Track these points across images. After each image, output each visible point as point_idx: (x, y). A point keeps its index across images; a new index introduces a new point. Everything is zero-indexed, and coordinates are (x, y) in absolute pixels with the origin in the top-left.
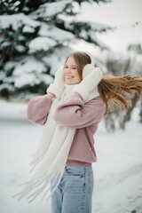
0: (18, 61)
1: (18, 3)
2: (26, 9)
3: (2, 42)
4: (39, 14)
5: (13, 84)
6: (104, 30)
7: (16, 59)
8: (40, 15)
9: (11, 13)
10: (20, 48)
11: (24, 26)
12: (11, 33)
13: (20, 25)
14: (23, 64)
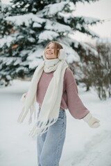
0: (30, 49)
1: (28, 5)
2: (34, 10)
3: (18, 36)
4: (44, 13)
5: (27, 66)
6: (95, 23)
7: (28, 47)
8: (46, 14)
9: (23, 13)
10: (32, 40)
11: (33, 22)
12: (24, 29)
13: (31, 22)
14: (34, 51)
